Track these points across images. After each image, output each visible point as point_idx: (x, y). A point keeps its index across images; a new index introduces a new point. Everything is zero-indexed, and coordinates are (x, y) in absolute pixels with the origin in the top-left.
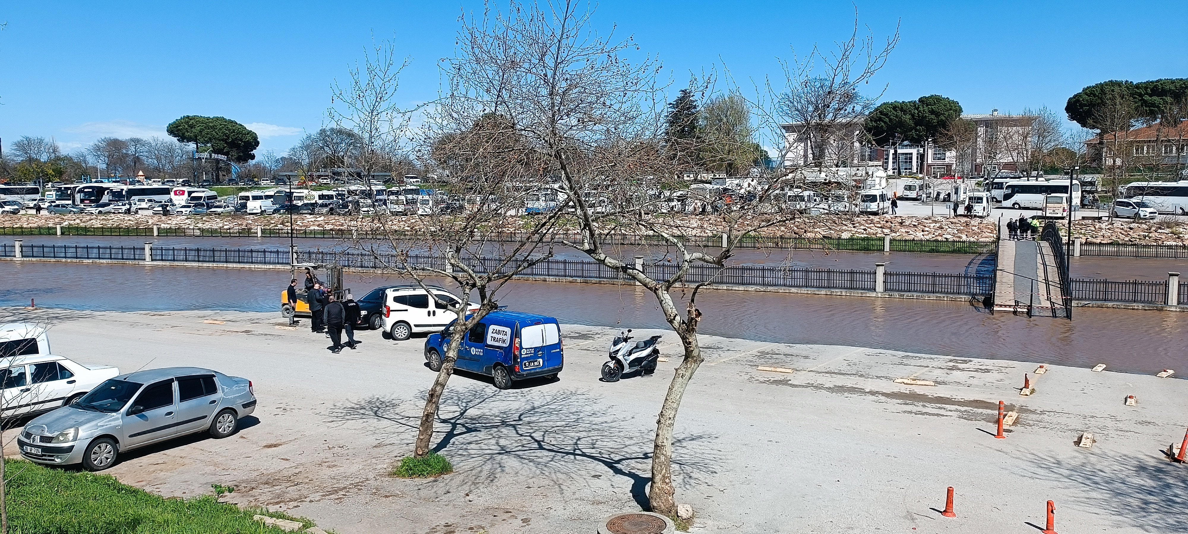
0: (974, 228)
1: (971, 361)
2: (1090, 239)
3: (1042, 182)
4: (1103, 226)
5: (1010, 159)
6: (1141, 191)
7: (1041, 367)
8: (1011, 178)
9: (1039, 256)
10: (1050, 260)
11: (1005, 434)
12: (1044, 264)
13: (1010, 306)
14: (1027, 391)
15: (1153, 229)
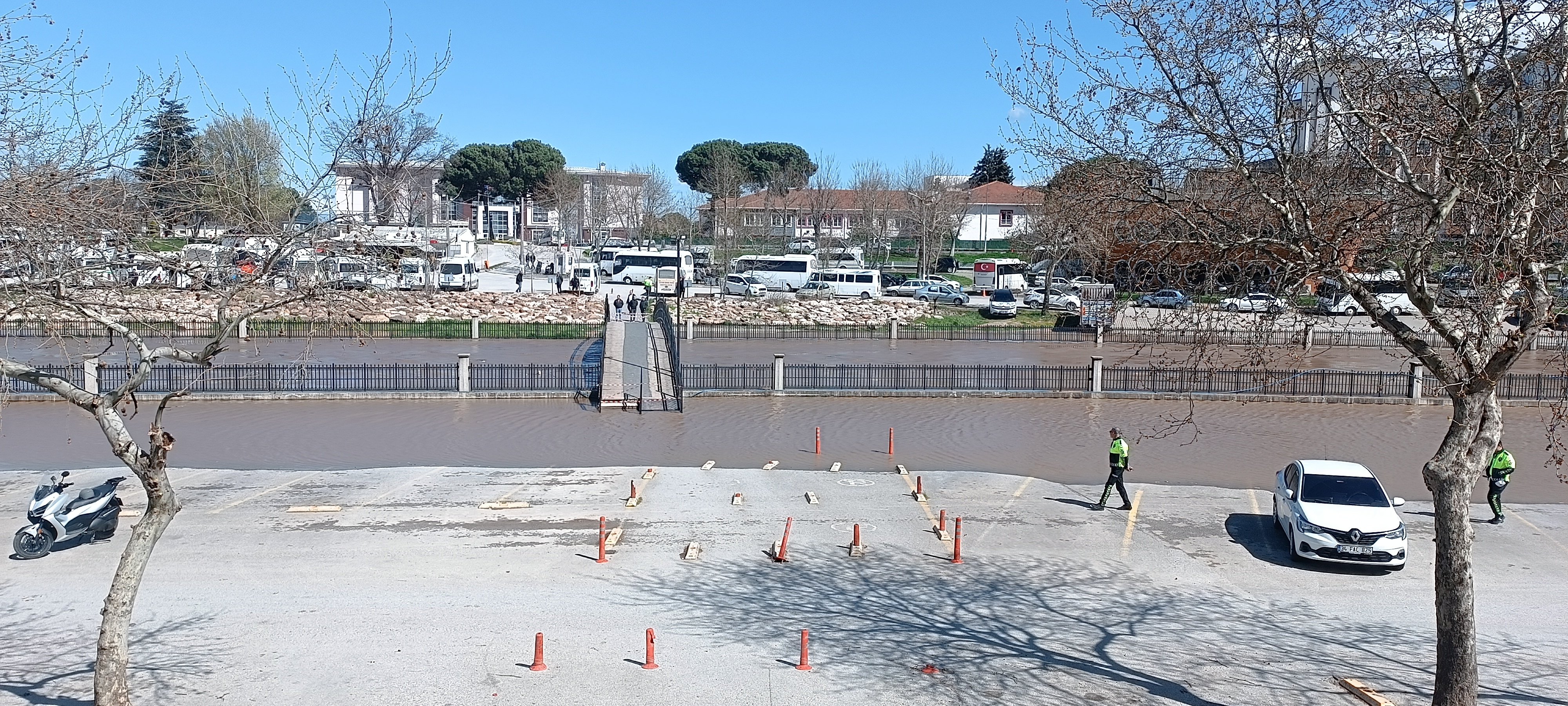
0: (580, 307)
1: (573, 472)
2: (704, 319)
3: (653, 252)
4: (716, 304)
5: (619, 225)
6: (751, 265)
7: (649, 471)
8: (622, 247)
9: (649, 339)
10: (661, 344)
11: (607, 556)
12: (656, 350)
13: (619, 401)
14: (633, 501)
15: (763, 307)
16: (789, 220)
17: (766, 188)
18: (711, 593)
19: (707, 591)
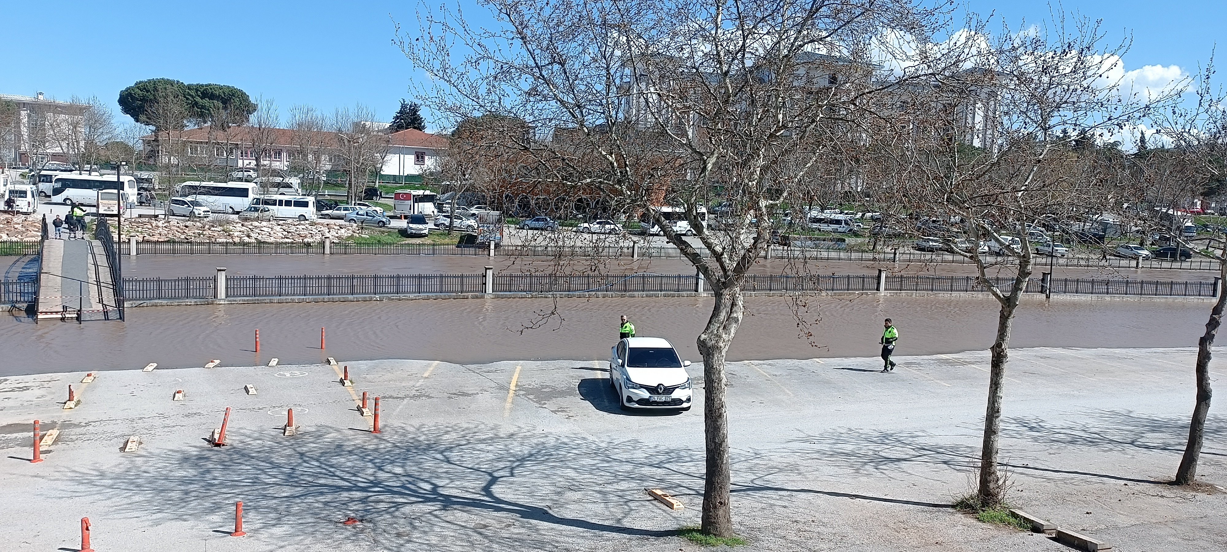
0: (16, 226)
1: (6, 380)
2: (147, 238)
3: (95, 176)
4: (160, 224)
5: (58, 150)
6: (195, 190)
7: (88, 375)
8: (62, 171)
9: (90, 256)
10: (102, 260)
11: (42, 456)
12: (96, 265)
13: (57, 312)
14: (71, 404)
15: (207, 227)
16: (232, 152)
17: (209, 123)
18: (151, 479)
19: (147, 478)
